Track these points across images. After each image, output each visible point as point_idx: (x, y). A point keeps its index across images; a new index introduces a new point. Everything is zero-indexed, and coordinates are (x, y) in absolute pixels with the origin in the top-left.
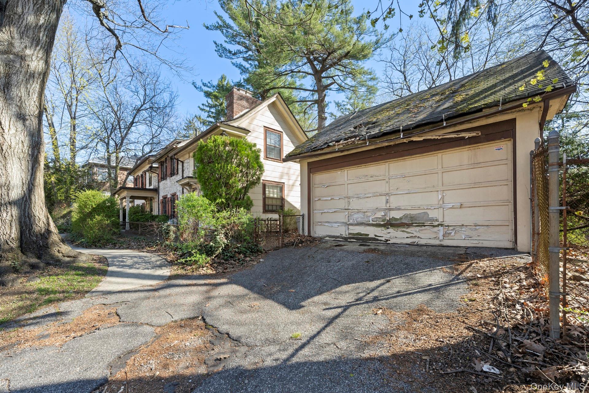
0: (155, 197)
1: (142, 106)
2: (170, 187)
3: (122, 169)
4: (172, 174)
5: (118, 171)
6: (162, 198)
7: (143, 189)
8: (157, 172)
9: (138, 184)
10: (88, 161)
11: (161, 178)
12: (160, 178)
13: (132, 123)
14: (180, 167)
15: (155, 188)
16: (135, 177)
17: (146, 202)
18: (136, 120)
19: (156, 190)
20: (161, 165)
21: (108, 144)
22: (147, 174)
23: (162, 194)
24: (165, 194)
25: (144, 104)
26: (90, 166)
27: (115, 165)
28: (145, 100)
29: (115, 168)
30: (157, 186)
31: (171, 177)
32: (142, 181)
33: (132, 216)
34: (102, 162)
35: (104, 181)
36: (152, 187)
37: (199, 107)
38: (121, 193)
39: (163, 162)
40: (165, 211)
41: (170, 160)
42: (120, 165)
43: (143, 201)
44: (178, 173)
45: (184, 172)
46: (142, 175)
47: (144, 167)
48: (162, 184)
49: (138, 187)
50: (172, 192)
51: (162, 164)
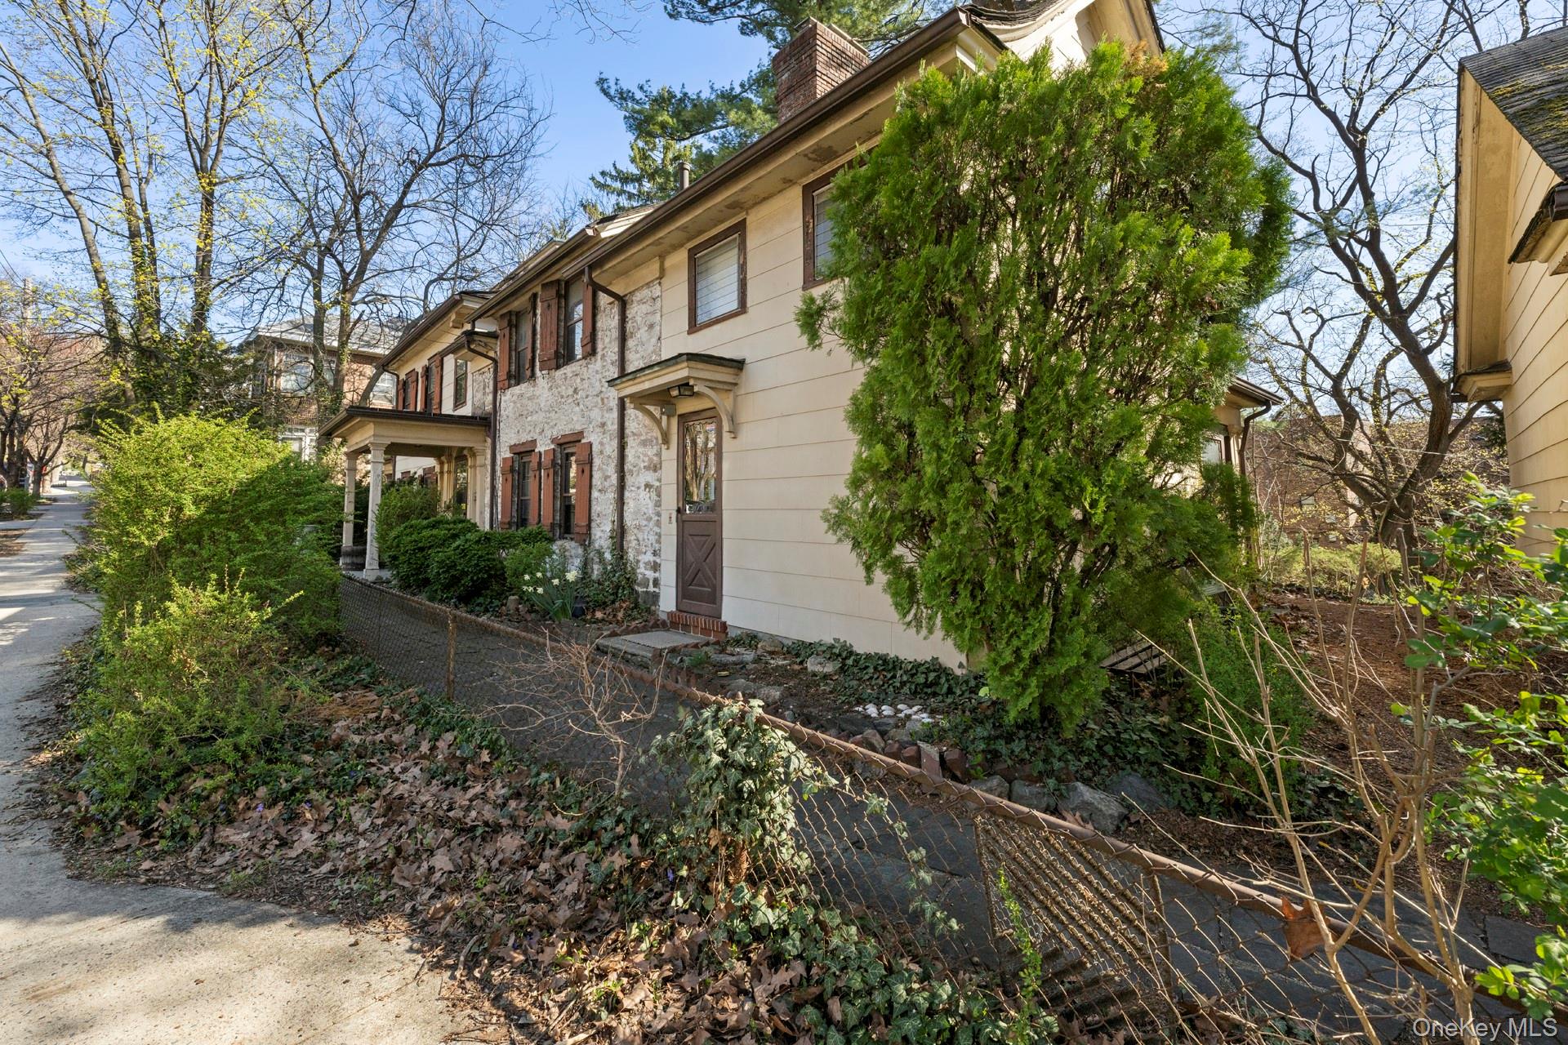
0: (477, 446)
1: (431, 155)
2: (551, 409)
3: (360, 358)
4: (563, 356)
5: (345, 365)
6: (508, 455)
7: (431, 417)
8: (492, 354)
9: (411, 400)
10: (255, 329)
11: (509, 376)
12: (502, 375)
13: (399, 206)
14: (608, 322)
15: (479, 413)
16: (403, 376)
17: (442, 464)
18: (411, 198)
19: (486, 423)
20: (510, 325)
21: (318, 275)
22: (450, 362)
23: (509, 436)
24: (525, 438)
25: (437, 149)
26: (261, 345)
27: (335, 344)
28: (440, 137)
29: (335, 353)
30: (489, 408)
31: (558, 367)
32: (427, 389)
33: (391, 527)
34: (300, 337)
35: (301, 393)
36: (466, 411)
37: (593, 179)
38: (352, 431)
39: (519, 314)
40: (522, 507)
41: (554, 303)
42: (353, 345)
43: (430, 462)
44: (591, 351)
45: (630, 343)
46: (427, 370)
47: (434, 341)
48: (510, 399)
49: (411, 409)
50: (563, 428)
51: (513, 321)
